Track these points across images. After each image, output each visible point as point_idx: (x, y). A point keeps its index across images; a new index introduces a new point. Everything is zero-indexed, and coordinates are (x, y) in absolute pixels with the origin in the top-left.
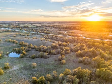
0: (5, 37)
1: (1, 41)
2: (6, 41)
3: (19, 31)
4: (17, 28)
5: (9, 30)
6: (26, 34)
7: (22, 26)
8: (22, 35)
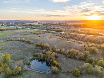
0: (15, 35)
1: (13, 41)
2: (18, 41)
3: (27, 29)
4: (24, 26)
5: (16, 28)
6: (36, 32)
7: (28, 24)
8: (33, 33)
